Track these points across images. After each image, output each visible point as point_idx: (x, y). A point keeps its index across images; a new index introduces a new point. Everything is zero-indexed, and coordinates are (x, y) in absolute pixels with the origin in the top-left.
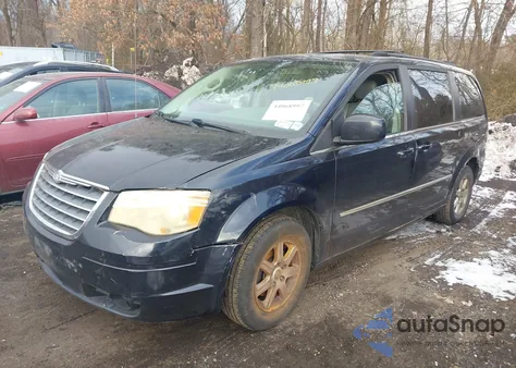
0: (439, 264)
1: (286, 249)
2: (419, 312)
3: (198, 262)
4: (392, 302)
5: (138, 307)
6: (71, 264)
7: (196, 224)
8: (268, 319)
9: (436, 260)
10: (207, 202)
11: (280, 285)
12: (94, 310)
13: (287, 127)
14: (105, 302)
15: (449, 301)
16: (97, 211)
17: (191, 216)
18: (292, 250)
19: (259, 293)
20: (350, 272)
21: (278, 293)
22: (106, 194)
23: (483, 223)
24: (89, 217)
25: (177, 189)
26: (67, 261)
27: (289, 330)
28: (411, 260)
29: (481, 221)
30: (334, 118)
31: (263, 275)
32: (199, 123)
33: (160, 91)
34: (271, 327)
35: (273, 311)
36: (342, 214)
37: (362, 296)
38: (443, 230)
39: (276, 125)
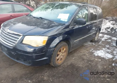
0: (93, 51)
1: (63, 49)
2: (90, 62)
3: (45, 53)
4: (84, 60)
5: (31, 63)
6: (13, 53)
7: (45, 44)
8: (59, 64)
9: (93, 50)
10: (47, 39)
11: (62, 57)
12: (17, 63)
13: (64, 21)
14: (22, 62)
15: (96, 60)
16: (19, 40)
17: (43, 42)
18: (64, 49)
19: (57, 59)
20: (75, 53)
21: (61, 59)
22: (21, 36)
23: (101, 42)
24: (17, 42)
25: (40, 36)
26: (12, 52)
27: (63, 67)
28: (87, 50)
29: (100, 42)
30: (74, 19)
31: (58, 55)
32: (41, 18)
33: (27, 8)
34: (59, 66)
35: (60, 63)
36: (75, 41)
37: (78, 59)
38: (93, 44)
39: (61, 20)
